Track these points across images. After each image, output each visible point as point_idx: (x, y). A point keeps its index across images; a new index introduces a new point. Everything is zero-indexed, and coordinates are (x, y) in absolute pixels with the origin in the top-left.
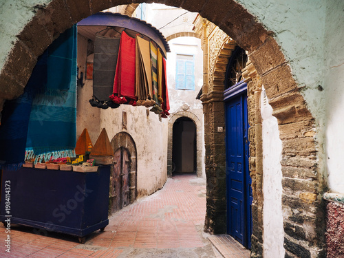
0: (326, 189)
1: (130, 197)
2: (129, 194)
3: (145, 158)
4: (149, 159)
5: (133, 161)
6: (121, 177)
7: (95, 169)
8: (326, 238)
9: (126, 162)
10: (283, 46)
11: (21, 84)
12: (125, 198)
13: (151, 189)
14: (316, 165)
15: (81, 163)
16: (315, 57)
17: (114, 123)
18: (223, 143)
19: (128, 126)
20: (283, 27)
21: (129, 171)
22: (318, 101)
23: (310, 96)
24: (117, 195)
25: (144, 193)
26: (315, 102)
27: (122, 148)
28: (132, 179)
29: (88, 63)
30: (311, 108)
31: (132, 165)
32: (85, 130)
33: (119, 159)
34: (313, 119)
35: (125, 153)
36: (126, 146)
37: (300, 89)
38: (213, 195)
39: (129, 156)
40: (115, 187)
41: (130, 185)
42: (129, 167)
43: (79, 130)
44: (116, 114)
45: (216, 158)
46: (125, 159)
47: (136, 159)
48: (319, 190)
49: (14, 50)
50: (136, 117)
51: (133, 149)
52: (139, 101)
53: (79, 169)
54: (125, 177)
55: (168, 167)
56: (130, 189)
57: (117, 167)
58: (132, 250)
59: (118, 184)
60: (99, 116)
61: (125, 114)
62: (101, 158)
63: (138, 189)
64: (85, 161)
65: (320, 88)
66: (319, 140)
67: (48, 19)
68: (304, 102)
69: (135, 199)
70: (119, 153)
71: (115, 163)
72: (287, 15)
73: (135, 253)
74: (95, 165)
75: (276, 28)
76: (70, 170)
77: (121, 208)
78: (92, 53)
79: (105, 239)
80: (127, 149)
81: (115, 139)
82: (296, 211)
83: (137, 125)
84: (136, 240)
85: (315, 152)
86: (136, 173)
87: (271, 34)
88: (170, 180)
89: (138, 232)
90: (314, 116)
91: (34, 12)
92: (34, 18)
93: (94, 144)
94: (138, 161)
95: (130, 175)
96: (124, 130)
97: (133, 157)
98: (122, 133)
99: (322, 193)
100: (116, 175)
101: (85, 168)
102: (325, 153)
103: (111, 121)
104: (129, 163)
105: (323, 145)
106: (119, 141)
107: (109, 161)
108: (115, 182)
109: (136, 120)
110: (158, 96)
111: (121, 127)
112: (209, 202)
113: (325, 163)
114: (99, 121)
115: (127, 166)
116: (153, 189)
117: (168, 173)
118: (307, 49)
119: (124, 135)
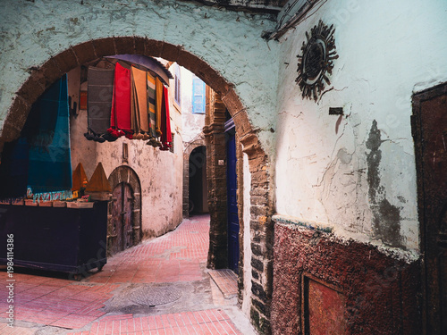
0: (274, 212)
1: (134, 238)
2: (133, 234)
3: (152, 194)
4: (157, 195)
5: (137, 198)
6: (123, 215)
7: (90, 205)
8: (273, 251)
9: (129, 199)
10: (241, 96)
11: (18, 129)
12: (127, 239)
13: (159, 230)
14: (267, 193)
15: (75, 200)
16: (269, 104)
17: (112, 156)
18: (224, 177)
19: (130, 159)
20: (242, 79)
21: (132, 209)
22: (270, 141)
23: (263, 137)
24: (118, 234)
25: (151, 234)
26: (267, 141)
27: (123, 184)
28: (136, 218)
29: (81, 92)
30: (265, 147)
31: (136, 203)
32: (80, 164)
33: (120, 196)
34: (266, 156)
35: (126, 189)
36: (128, 181)
37: (255, 132)
38: (214, 229)
39: (132, 192)
40: (115, 226)
41: (133, 225)
42: (132, 206)
43: (74, 165)
44: (115, 146)
45: (216, 192)
46: (127, 195)
47: (141, 195)
48: (269, 213)
49: (14, 104)
50: (140, 148)
51: (137, 184)
52: (135, 135)
53: (73, 205)
54: (128, 216)
55: (184, 206)
56: (133, 229)
57: (117, 205)
58: (129, 284)
59: (119, 223)
60: (95, 149)
61: (125, 146)
62: (97, 194)
63: (143, 229)
64: (80, 197)
65: (272, 131)
66: (270, 172)
67: (41, 76)
68: (259, 142)
69: (140, 240)
70: (119, 189)
71: (115, 200)
72: (246, 69)
73: (132, 287)
74: (91, 201)
75: (235, 81)
76: (63, 206)
77: (123, 250)
78: (86, 80)
79: (103, 277)
80: (129, 185)
81: (114, 174)
82: (257, 233)
83: (141, 157)
84: (135, 276)
85: (267, 183)
86: (141, 212)
87: (231, 85)
88: (185, 221)
89: (138, 270)
90: (267, 153)
91: (30, 73)
92: (30, 78)
93: (89, 180)
94: (143, 198)
95: (133, 214)
96: (125, 164)
97: (136, 194)
98: (123, 166)
99: (271, 216)
100: (117, 214)
101: (79, 204)
102: (274, 183)
103: (109, 154)
104: (132, 200)
105: (273, 177)
106: (119, 175)
107: (106, 197)
108: (115, 221)
109: (140, 152)
110: (156, 128)
111: (120, 160)
112: (212, 236)
113: (274, 191)
114: (95, 155)
115: (129, 203)
116: (162, 231)
117: (184, 213)
118: (262, 98)
119: (125, 169)
